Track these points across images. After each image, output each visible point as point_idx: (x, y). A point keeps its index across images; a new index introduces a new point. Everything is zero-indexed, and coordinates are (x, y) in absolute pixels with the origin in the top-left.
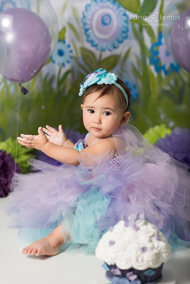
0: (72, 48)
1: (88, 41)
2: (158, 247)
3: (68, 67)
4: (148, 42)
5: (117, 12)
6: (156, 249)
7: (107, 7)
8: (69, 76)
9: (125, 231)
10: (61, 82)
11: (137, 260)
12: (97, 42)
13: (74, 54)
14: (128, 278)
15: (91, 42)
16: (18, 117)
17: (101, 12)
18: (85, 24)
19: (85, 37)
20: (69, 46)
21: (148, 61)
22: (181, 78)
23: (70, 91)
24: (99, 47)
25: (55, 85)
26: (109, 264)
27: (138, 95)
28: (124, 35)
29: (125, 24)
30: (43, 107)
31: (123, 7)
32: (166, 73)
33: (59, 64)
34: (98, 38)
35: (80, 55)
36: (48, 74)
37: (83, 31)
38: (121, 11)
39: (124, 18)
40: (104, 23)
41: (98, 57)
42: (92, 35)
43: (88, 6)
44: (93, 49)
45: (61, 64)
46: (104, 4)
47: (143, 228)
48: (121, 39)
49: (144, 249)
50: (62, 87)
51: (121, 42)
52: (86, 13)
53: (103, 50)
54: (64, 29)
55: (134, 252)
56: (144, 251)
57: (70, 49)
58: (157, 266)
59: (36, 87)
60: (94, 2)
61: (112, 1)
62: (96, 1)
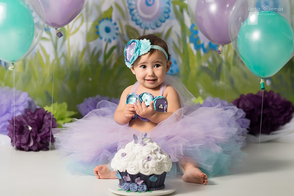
0: (118, 25)
1: (133, 20)
2: (161, 158)
3: (114, 43)
4: (188, 23)
6: (160, 159)
8: (115, 51)
9: (135, 146)
10: (107, 56)
11: (144, 167)
12: (141, 21)
13: (120, 31)
14: (136, 183)
15: (136, 21)
16: (67, 87)
18: (130, 4)
19: (130, 16)
20: (115, 24)
21: (188, 40)
23: (115, 64)
24: (142, 25)
25: (101, 59)
26: (121, 171)
27: (178, 71)
28: (166, 15)
29: (167, 6)
30: (90, 79)
32: (205, 51)
33: (105, 40)
34: (141, 17)
35: (125, 33)
36: (95, 49)
37: (128, 11)
40: (147, 4)
41: (141, 34)
42: (136, 14)
44: (137, 27)
45: (107, 40)
48: (163, 19)
50: (108, 61)
51: (164, 22)
53: (146, 28)
54: (111, 8)
55: (141, 160)
56: (149, 160)
57: (116, 27)
58: (160, 173)
59: (84, 60)
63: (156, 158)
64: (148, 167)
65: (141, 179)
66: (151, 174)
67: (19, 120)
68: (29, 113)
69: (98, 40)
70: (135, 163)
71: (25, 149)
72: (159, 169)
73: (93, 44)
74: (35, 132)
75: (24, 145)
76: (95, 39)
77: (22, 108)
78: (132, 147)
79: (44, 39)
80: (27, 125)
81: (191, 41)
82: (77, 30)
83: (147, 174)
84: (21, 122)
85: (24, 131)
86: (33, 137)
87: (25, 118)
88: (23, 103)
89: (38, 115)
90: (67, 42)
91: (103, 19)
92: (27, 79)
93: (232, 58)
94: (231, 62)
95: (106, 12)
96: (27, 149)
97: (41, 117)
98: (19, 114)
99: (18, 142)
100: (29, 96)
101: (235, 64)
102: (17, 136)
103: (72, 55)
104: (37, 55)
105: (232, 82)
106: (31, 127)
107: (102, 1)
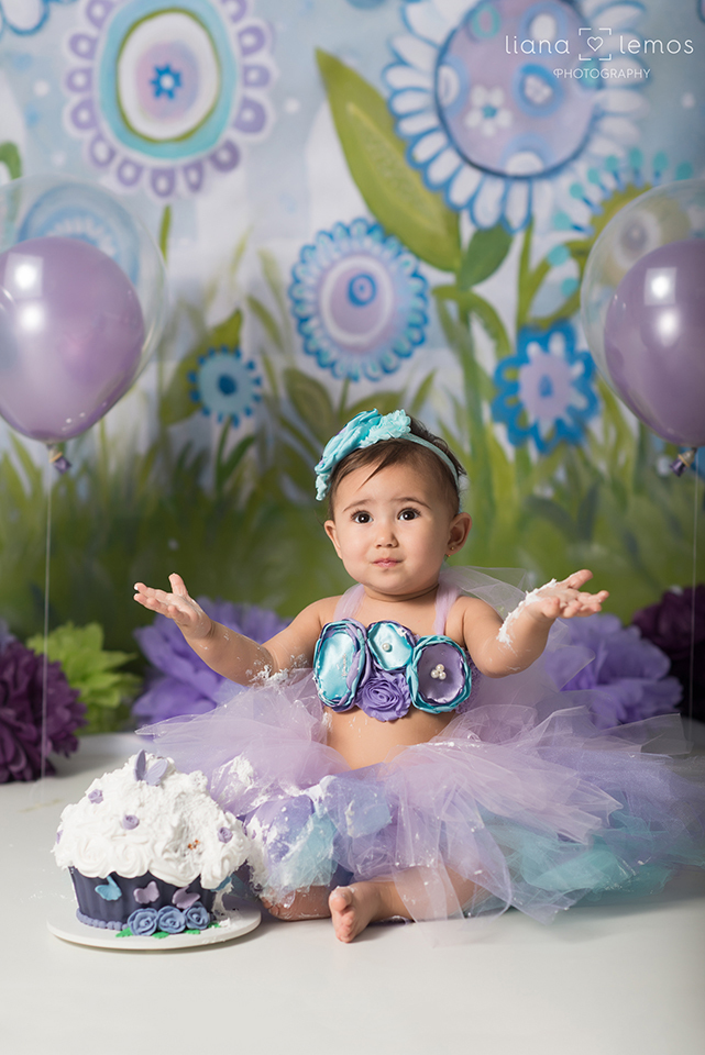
1: (307, 351)
3: (247, 427)
4: (487, 355)
5: (394, 267)
7: (365, 253)
8: (252, 453)
10: (226, 470)
12: (333, 354)
13: (266, 387)
15: (317, 354)
17: (346, 266)
18: (298, 302)
19: (298, 341)
20: (251, 366)
21: (486, 412)
22: (587, 463)
23: (254, 496)
24: (339, 369)
25: (208, 479)
28: (415, 335)
29: (418, 303)
30: (173, 545)
31: (412, 251)
32: (542, 447)
33: (220, 418)
34: (335, 343)
35: (282, 393)
36: (188, 446)
37: (293, 322)
38: (407, 263)
39: (416, 284)
40: (354, 299)
41: (336, 398)
42: (318, 335)
43: (307, 251)
44: (322, 376)
45: (226, 418)
46: (356, 245)
48: (406, 346)
50: (228, 485)
51: (408, 355)
52: (300, 272)
53: (351, 378)
54: (237, 316)
57: (253, 374)
59: (154, 485)
60: (325, 240)
61: (377, 234)
62: (331, 236)
69: (198, 417)
73: (180, 433)
76: (187, 414)
81: (498, 416)
91: (211, 353)
93: (631, 469)
94: (629, 483)
95: (222, 329)
101: (640, 487)
103: (114, 465)
104: (2, 469)
105: (632, 546)
107: (209, 294)
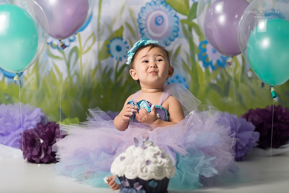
3: (124, 61)
4: (197, 40)
5: (169, 14)
6: (160, 163)
7: (160, 10)
8: (126, 69)
9: (135, 150)
10: (118, 74)
16: (79, 104)
17: (154, 13)
18: (140, 24)
19: (140, 35)
20: (126, 43)
21: (196, 58)
22: (227, 73)
23: (126, 82)
25: (113, 77)
28: (175, 34)
29: (176, 25)
30: (102, 96)
31: (174, 9)
32: (213, 68)
33: (116, 59)
34: (151, 36)
36: (107, 67)
37: (139, 30)
38: (173, 13)
39: (175, 19)
40: (157, 23)
42: (146, 34)
43: (143, 9)
45: (118, 59)
46: (158, 7)
47: (150, 148)
48: (172, 37)
49: (148, 162)
50: (119, 79)
51: (173, 40)
52: (141, 15)
54: (122, 28)
55: (139, 164)
56: (148, 163)
57: (127, 45)
58: (160, 178)
59: (96, 78)
60: (148, 5)
61: (164, 4)
62: (150, 4)
63: (156, 162)
64: (146, 171)
65: (140, 184)
66: (150, 178)
67: (30, 133)
68: (40, 126)
69: (110, 58)
70: (133, 166)
71: (36, 161)
72: (158, 173)
73: (104, 63)
74: (46, 144)
75: (35, 157)
76: (106, 57)
77: (34, 123)
78: (131, 150)
79: (57, 57)
80: (38, 138)
81: (200, 59)
82: (89, 49)
83: (146, 179)
84: (33, 135)
85: (36, 144)
86: (44, 149)
87: (37, 131)
88: (35, 118)
89: (49, 128)
90: (79, 61)
91: (114, 39)
92: (41, 96)
93: (240, 75)
94: (239, 79)
95: (117, 32)
96: (38, 161)
97: (52, 130)
98: (32, 128)
99: (29, 154)
100: (42, 111)
101: (242, 80)
102: (29, 149)
103: (84, 73)
104: (51, 73)
105: (240, 98)
106: (43, 140)
107: (114, 21)
